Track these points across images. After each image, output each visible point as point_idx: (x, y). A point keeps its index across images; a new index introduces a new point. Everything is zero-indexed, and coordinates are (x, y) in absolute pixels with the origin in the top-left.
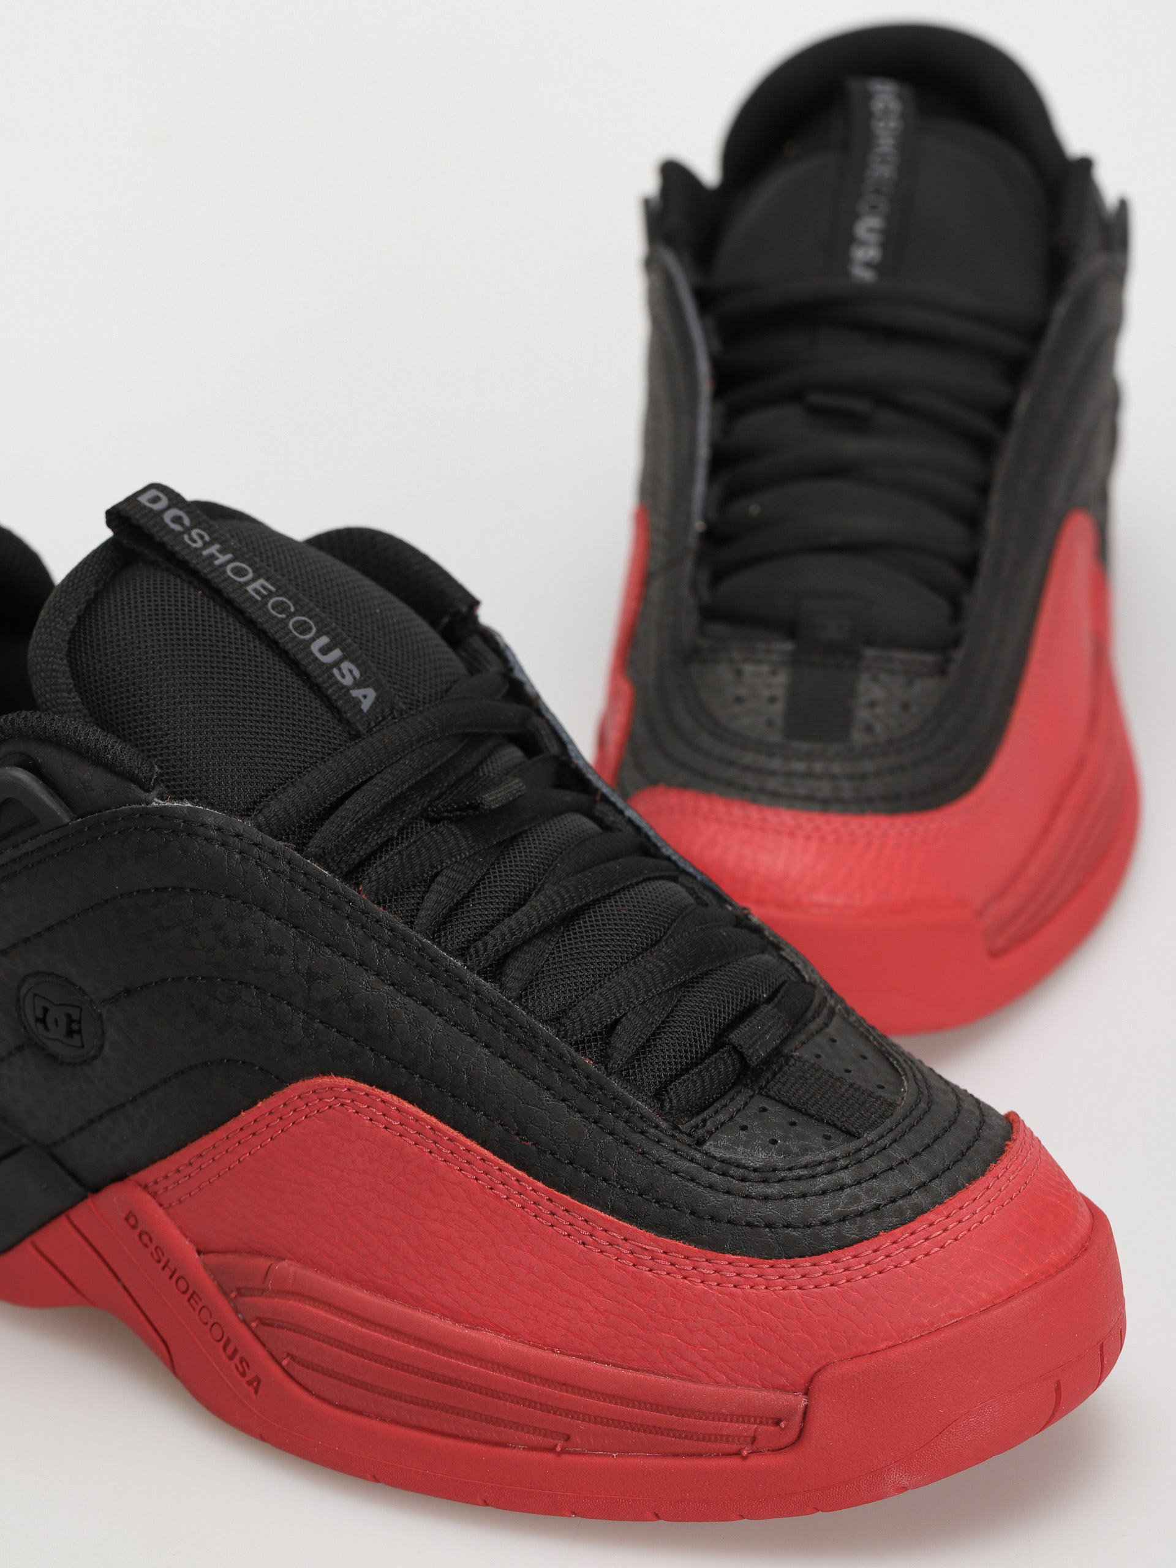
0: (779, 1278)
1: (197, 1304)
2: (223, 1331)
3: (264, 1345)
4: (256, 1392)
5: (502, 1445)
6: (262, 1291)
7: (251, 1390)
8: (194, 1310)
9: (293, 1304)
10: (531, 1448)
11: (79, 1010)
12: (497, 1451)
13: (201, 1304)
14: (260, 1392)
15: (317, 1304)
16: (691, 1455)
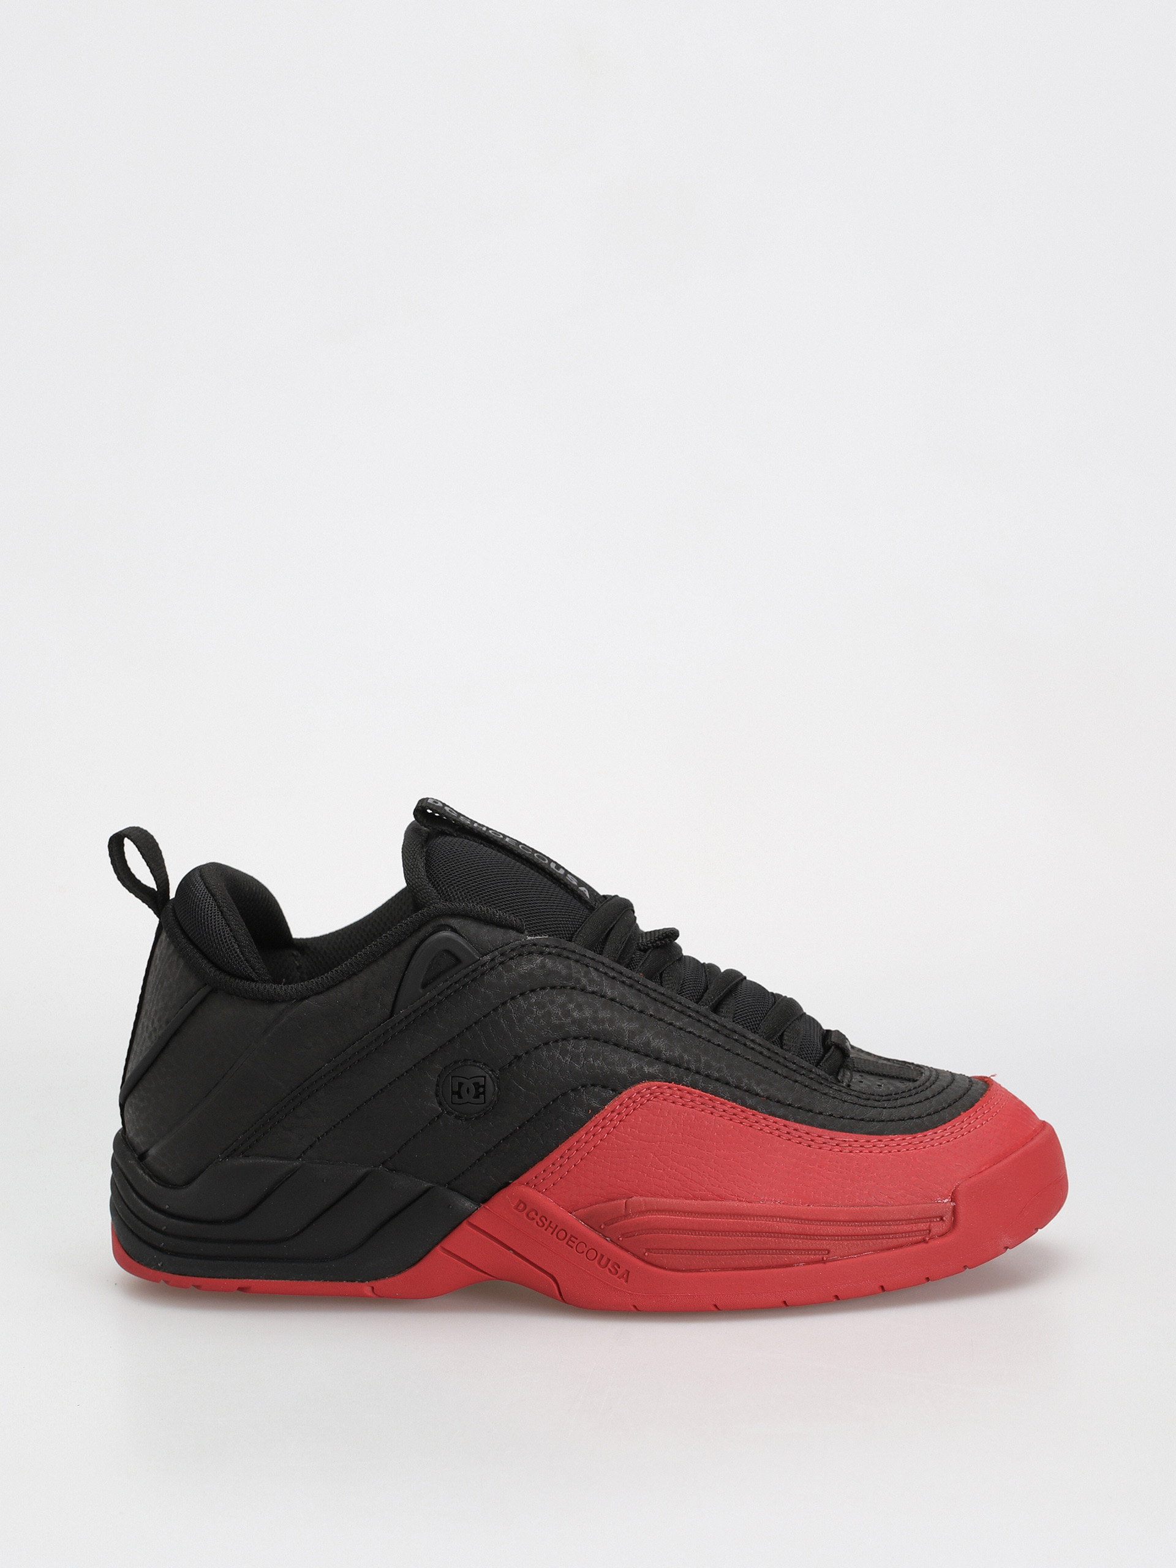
0: (920, 1143)
1: (574, 1242)
2: (596, 1251)
3: (627, 1251)
4: (627, 1281)
5: (791, 1265)
6: (626, 1216)
7: (623, 1281)
8: (572, 1247)
9: (645, 1218)
10: (807, 1263)
11: (483, 1078)
12: (789, 1269)
13: (577, 1242)
14: (629, 1281)
15: (664, 1213)
16: (896, 1247)
